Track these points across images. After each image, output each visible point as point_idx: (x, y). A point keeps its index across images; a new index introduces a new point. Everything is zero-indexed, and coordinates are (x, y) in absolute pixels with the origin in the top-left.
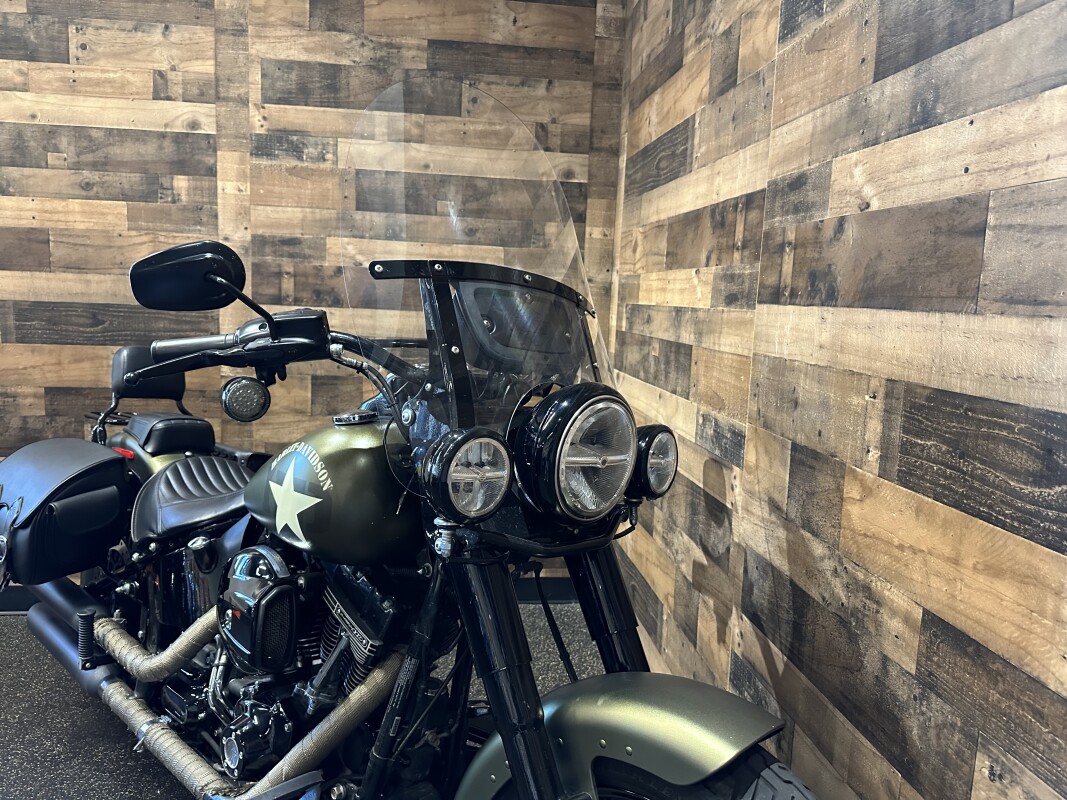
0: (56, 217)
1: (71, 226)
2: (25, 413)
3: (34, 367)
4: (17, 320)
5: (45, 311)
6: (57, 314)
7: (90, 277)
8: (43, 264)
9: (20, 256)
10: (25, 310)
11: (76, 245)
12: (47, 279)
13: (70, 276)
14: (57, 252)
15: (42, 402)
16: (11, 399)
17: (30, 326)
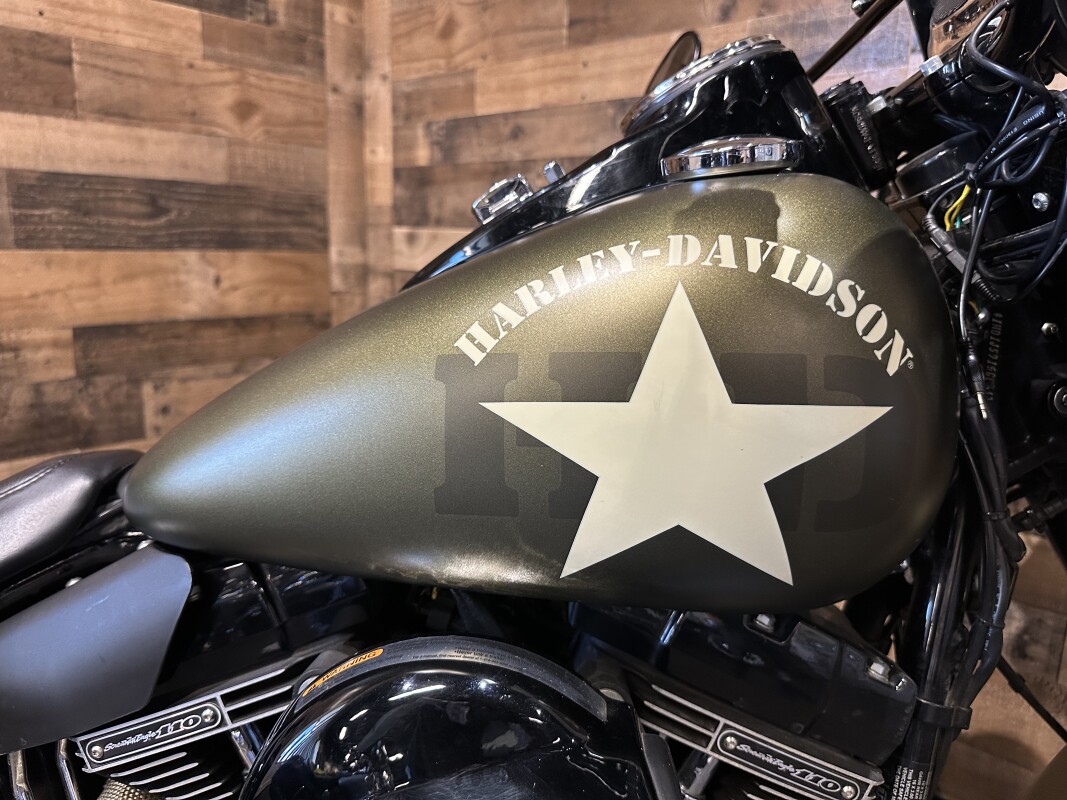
0: (83, 18)
1: (110, 38)
2: (39, 376)
3: (51, 292)
4: (15, 206)
5: (68, 190)
6: (89, 196)
7: (145, 132)
8: (60, 101)
9: (17, 84)
10: (31, 187)
11: (118, 73)
12: (72, 133)
13: (111, 128)
14: (87, 83)
15: (69, 354)
16: (9, 355)
17: (41, 217)
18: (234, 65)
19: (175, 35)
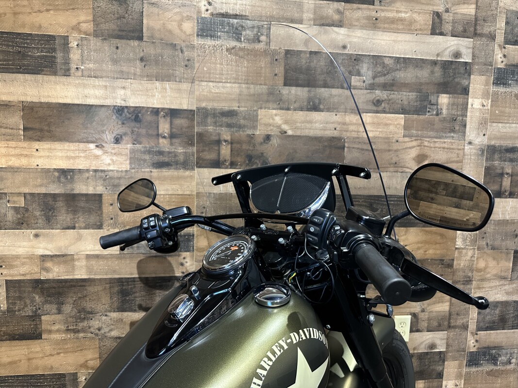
18: (418, 137)
19: (391, 128)
